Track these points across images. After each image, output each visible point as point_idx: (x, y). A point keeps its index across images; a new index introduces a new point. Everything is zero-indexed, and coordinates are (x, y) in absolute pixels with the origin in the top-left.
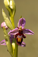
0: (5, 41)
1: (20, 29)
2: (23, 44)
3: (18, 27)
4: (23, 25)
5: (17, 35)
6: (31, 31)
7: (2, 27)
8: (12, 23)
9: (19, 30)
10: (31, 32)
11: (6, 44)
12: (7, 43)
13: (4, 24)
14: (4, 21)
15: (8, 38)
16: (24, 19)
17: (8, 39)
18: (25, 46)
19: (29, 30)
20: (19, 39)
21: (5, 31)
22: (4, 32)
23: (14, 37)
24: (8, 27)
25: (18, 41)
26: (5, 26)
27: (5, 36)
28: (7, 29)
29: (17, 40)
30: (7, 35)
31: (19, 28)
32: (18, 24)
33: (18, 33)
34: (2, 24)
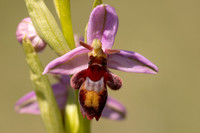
1: (94, 53)
3: (87, 41)
7: (21, 41)
8: (62, 21)
13: (27, 29)
14: (28, 16)
17: (48, 93)
19: (137, 54)
20: (89, 95)
21: (32, 59)
22: (29, 61)
24: (45, 43)
26: (32, 39)
29: (82, 97)
32: (88, 28)
34: (21, 26)
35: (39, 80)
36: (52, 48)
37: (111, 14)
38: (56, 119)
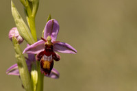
0: (17, 67)
1: (47, 43)
2: (54, 74)
3: (44, 38)
4: (53, 34)
5: (42, 54)
6: (70, 46)
7: (11, 39)
8: (31, 29)
9: (45, 43)
10: (70, 49)
11: (18, 73)
12: (22, 71)
13: (14, 33)
14: (15, 26)
15: (23, 61)
16: (56, 22)
17: (24, 63)
18: (57, 76)
19: (67, 44)
20: (45, 63)
21: (17, 47)
22: (15, 48)
23: (36, 58)
24: (23, 39)
25: (44, 66)
26: (17, 37)
27: (17, 56)
28: (20, 42)
29: (42, 64)
30: (20, 54)
31: (45, 41)
32: (44, 31)
33: (44, 50)
34: (11, 31)
35: (20, 57)
36: (27, 41)
37: (56, 24)
38: (27, 76)
